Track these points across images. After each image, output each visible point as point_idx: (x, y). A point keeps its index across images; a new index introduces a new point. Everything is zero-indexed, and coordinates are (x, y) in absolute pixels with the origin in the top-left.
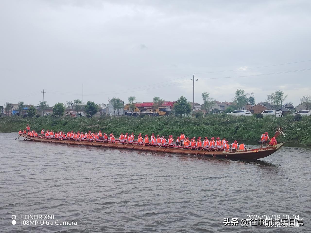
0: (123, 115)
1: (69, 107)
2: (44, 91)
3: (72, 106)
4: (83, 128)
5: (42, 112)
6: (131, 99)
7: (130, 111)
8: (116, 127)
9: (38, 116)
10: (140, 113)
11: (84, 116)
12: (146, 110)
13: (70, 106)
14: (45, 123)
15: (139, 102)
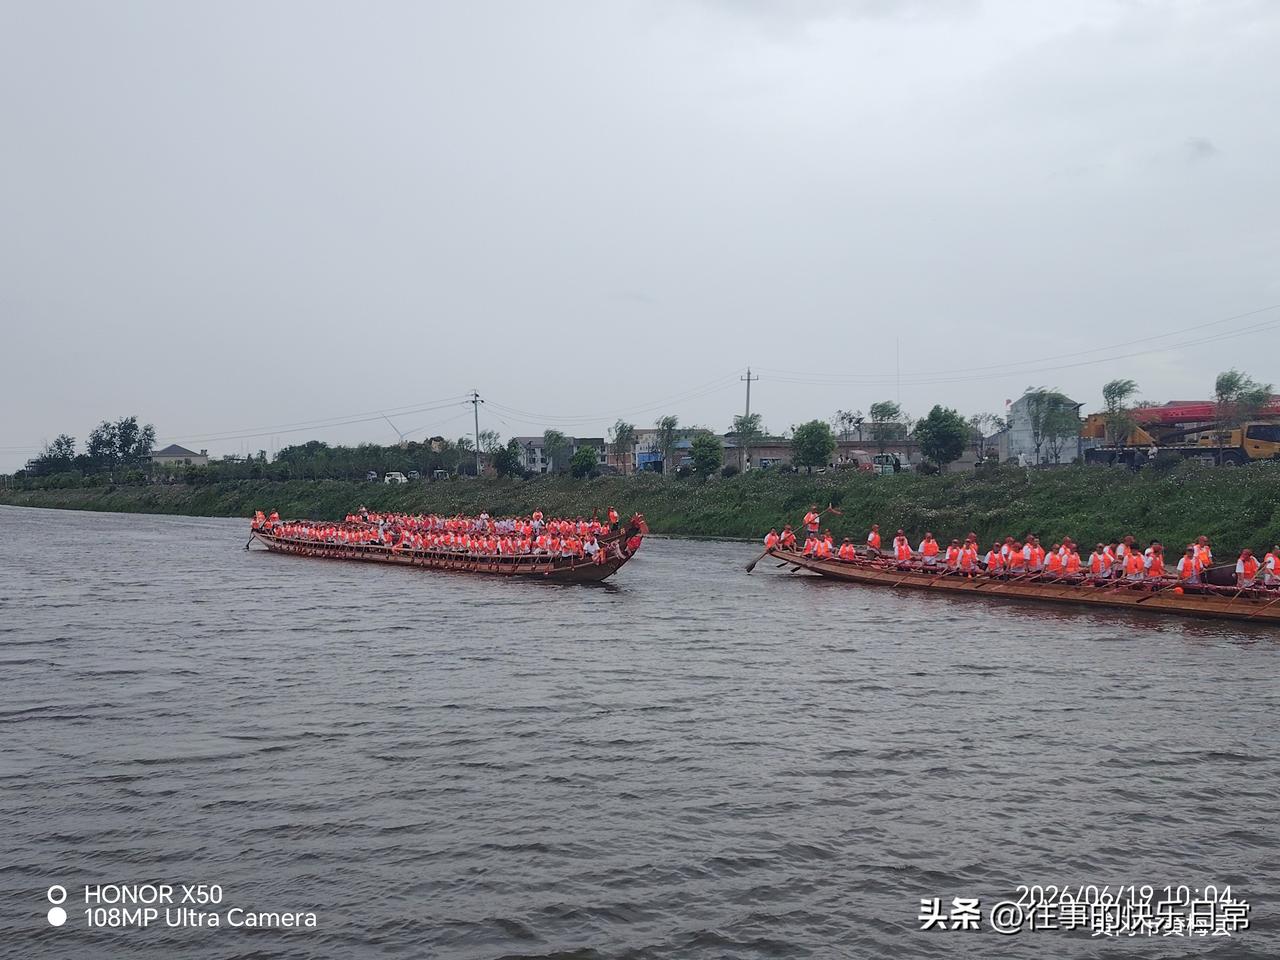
0: (1076, 461)
1: (846, 433)
2: (749, 374)
3: (857, 428)
4: (905, 516)
5: (745, 456)
6: (1115, 391)
7: (1106, 441)
8: (1044, 514)
9: (731, 472)
10: (1155, 449)
11: (907, 470)
12: (1181, 435)
13: (852, 428)
14: (758, 499)
15: (1149, 400)
